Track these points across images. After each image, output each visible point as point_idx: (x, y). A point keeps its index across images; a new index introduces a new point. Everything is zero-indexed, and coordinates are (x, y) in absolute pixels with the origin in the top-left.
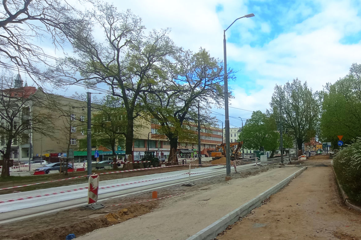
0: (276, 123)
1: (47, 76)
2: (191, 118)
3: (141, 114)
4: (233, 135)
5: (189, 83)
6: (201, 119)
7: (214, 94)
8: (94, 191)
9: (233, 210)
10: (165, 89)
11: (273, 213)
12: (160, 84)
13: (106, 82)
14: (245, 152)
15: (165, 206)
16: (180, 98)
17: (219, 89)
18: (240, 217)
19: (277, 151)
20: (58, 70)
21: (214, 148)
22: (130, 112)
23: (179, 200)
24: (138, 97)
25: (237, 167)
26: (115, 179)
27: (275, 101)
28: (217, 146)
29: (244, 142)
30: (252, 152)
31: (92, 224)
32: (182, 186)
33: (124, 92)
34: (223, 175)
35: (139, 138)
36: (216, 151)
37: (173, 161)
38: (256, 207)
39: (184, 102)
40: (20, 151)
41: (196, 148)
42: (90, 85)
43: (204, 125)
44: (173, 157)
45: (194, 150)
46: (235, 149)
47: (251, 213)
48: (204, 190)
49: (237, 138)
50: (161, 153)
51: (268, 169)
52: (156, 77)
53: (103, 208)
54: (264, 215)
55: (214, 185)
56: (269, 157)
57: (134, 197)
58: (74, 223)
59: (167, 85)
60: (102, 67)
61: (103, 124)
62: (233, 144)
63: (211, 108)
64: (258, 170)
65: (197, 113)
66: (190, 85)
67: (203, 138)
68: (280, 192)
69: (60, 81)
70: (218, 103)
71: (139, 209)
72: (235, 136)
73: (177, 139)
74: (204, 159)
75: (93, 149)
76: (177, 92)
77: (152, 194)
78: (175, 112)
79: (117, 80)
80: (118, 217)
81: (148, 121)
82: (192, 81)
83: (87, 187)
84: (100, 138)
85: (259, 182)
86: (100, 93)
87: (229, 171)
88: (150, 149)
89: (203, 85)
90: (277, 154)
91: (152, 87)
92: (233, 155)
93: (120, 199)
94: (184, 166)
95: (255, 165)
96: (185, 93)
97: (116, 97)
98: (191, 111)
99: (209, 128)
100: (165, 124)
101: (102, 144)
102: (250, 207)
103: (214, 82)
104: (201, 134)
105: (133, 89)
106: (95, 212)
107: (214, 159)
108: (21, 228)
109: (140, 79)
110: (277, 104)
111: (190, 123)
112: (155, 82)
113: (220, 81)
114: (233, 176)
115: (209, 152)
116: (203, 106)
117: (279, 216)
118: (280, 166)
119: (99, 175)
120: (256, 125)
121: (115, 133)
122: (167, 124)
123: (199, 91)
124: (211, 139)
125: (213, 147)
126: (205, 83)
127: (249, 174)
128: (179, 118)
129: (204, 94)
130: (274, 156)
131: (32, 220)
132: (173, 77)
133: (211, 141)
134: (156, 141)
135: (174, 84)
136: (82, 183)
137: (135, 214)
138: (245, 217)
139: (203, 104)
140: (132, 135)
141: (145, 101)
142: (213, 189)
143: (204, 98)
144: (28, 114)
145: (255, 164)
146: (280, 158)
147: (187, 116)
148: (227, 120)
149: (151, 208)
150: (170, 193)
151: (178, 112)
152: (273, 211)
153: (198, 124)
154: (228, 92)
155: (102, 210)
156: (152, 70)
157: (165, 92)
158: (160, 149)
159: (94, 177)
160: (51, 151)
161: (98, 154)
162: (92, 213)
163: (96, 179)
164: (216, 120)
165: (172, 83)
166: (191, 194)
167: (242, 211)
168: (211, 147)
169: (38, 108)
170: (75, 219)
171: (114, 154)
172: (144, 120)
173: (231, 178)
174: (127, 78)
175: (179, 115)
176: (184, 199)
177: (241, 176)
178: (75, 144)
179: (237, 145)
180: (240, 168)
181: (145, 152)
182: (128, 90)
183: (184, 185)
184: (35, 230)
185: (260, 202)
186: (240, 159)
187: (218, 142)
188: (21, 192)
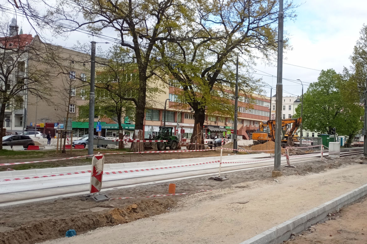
0: (359, 91)
1: (47, 20)
2: (225, 79)
3: (157, 72)
4: (287, 107)
5: (225, 26)
6: (240, 81)
7: (261, 43)
8: (97, 176)
9: (281, 223)
10: (190, 35)
11: (345, 235)
12: (185, 28)
13: (114, 26)
14: (305, 134)
15: (186, 207)
16: (210, 50)
17: (268, 33)
18: (292, 235)
19: (358, 136)
20: (58, 11)
21: (257, 126)
22: (143, 69)
23: (205, 199)
24: (154, 47)
25: (291, 158)
26: (121, 163)
27: (359, 54)
28: (261, 124)
29: (304, 120)
30: (316, 135)
31: (94, 219)
32: (209, 179)
33: (135, 41)
34: (268, 168)
35: (154, 107)
36: (259, 131)
37: (197, 142)
38: (318, 222)
39: (216, 54)
40: (13, 118)
41: (230, 125)
42: (95, 31)
43: (244, 91)
44: (198, 137)
45: (227, 128)
46: (289, 130)
47: (309, 230)
48: (239, 187)
49: (293, 112)
50: (181, 130)
51: (340, 165)
52: (178, 18)
53: (108, 200)
54: (331, 236)
55: (254, 182)
56: (343, 145)
57: (144, 190)
58: (74, 216)
59: (194, 29)
60: (110, 5)
61: (108, 86)
62: (286, 122)
63: (255, 64)
64: (323, 165)
65: (235, 72)
66: (226, 28)
67: (242, 110)
68: (358, 204)
69: (60, 27)
70: (267, 57)
71: (151, 206)
72: (290, 109)
73: (204, 111)
74: (241, 142)
75: (96, 120)
76: (207, 41)
77: (168, 187)
78: (203, 71)
79: (127, 23)
80: (125, 215)
81: (166, 83)
82: (230, 22)
83: (90, 170)
84: (104, 105)
85: (324, 183)
86: (107, 43)
87: (278, 162)
88: (167, 124)
89: (246, 29)
90: (357, 141)
91: (172, 32)
92: (285, 139)
93: (128, 191)
95: (320, 157)
96: (219, 42)
97: (125, 48)
98: (225, 70)
99: (251, 96)
100: (189, 87)
101: (106, 113)
102: (309, 221)
103: (262, 24)
104: (239, 104)
105: (147, 37)
106: (97, 204)
107: (255, 143)
108: (16, 215)
109: (157, 22)
110: (362, 58)
111: (224, 88)
112: (177, 26)
113: (271, 21)
114: (284, 171)
115: (249, 132)
116: (244, 62)
117: (356, 241)
118: (361, 161)
119: (105, 156)
120: (324, 93)
121: (122, 98)
122: (191, 88)
123: (239, 38)
124: (254, 112)
125: (255, 125)
126: (249, 26)
127: (308, 169)
128: (208, 80)
129: (246, 44)
130: (352, 144)
131: (28, 206)
132: (202, 17)
133: (252, 116)
134: (175, 113)
135: (204, 28)
136: (81, 165)
137: (146, 212)
138: (300, 235)
139: (244, 58)
140: (144, 102)
141: (163, 54)
142: (253, 188)
143: (246, 50)
144: (22, 70)
145: (320, 155)
146: (363, 148)
147: (220, 76)
148: (280, 84)
149: (167, 207)
150: (192, 188)
151: (207, 70)
152: (346, 232)
153: (235, 89)
154: (284, 39)
155: (107, 203)
156: (174, 7)
157: (190, 40)
158: (181, 124)
159: (98, 158)
160: (47, 120)
161: (100, 127)
162: (95, 205)
163: (101, 160)
164: (263, 83)
165: (200, 27)
166: (222, 192)
167: (296, 225)
168: (252, 124)
169: (34, 63)
170: (75, 211)
171: (120, 128)
172: (160, 82)
173: (281, 173)
174: (141, 20)
175: (209, 76)
176: (212, 198)
177: (296, 172)
178: (74, 111)
179: (292, 124)
180: (295, 159)
181: (160, 128)
182: (141, 37)
183: (211, 178)
184: (32, 219)
185: (325, 215)
186: (295, 145)
187: (262, 117)
188: (15, 171)
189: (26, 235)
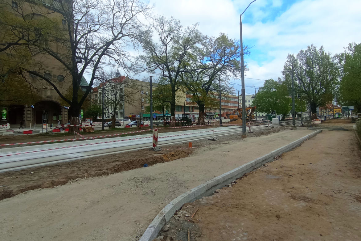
0: (288, 89)
1: (131, 69)
2: (214, 88)
3: (180, 88)
4: (247, 101)
5: (212, 62)
6: (222, 89)
7: (232, 69)
8: (155, 139)
9: (248, 162)
10: (195, 68)
11: (285, 169)
12: (193, 65)
13: (160, 68)
14: (258, 115)
15: (198, 154)
16: (206, 74)
17: (235, 63)
18: (254, 168)
19: (289, 114)
20: (136, 64)
21: (232, 112)
22: (173, 87)
23: (207, 150)
24: (178, 76)
25: (251, 128)
27: (287, 70)
28: (234, 110)
29: (257, 107)
30: (264, 115)
31: (155, 159)
32: (209, 140)
33: (169, 74)
34: (239, 134)
35: (179, 105)
36: (233, 114)
37: (201, 121)
38: (269, 162)
39: (209, 76)
40: (119, 114)
41: (217, 112)
42: (152, 71)
43: (224, 94)
44: (201, 118)
45: (216, 113)
46: (249, 113)
47: (264, 166)
48: (224, 144)
49: (251, 103)
50: (193, 116)
51: (279, 130)
52: (189, 61)
53: (160, 150)
54: (276, 169)
55: (232, 141)
56: (280, 119)
57: (177, 145)
58: (147, 158)
59: (197, 65)
60: (158, 58)
61: (158, 96)
62: (247, 109)
63: (229, 80)
64: (270, 131)
65: (219, 85)
66: (213, 63)
67: (223, 104)
68: (291, 151)
69: (137, 71)
70: (235, 75)
71: (181, 153)
72: (249, 102)
73: (204, 105)
74: (224, 120)
75: (153, 113)
76: (204, 70)
77: (188, 144)
78: (202, 85)
79: (166, 65)
80: (169, 157)
81: (185, 93)
82: (215, 60)
83: (152, 136)
84: (156, 105)
85: (271, 140)
86: (157, 76)
87: (244, 130)
88: (186, 113)
89: (223, 62)
90: (288, 117)
91: (187, 68)
92: (247, 118)
93: (169, 146)
94: (210, 126)
95: (267, 127)
96: (210, 70)
97: (165, 77)
98: (214, 84)
99: (228, 96)
100: (196, 94)
101: (157, 109)
102: (263, 161)
103: (231, 59)
104: (221, 101)
105: (175, 71)
106: (156, 152)
107: (231, 121)
108: (123, 157)
109: (179, 63)
110: (289, 72)
111: (213, 93)
112: (189, 64)
113: (236, 57)
114: (248, 135)
115: (228, 115)
116: (223, 79)
117: (291, 172)
118: (292, 128)
119: (158, 129)
120: (268, 92)
121: (164, 101)
122: (197, 94)
123: (220, 67)
124: (229, 105)
126: (225, 60)
127: (261, 133)
128: (205, 89)
129: (224, 70)
130: (285, 119)
131: (127, 153)
132: (201, 59)
133: (229, 106)
134: (189, 107)
135: (202, 64)
137: (178, 156)
138: (259, 169)
139: (223, 77)
140: (175, 103)
141: (182, 78)
142: (232, 144)
143: (224, 73)
144: (122, 92)
145: (267, 125)
146: (292, 121)
147: (211, 87)
148: (244, 89)
149: (188, 154)
150: (200, 144)
151: (204, 85)
152: (285, 167)
153: (219, 93)
154: (244, 65)
155: (160, 152)
156: (187, 55)
157: (195, 70)
158: (192, 113)
159: (156, 130)
160: (132, 114)
161: (155, 116)
162: (155, 153)
163: (157, 131)
164: (234, 89)
165: (200, 64)
166: (215, 146)
167: (256, 163)
168: (229, 111)
169: (127, 88)
170: (147, 155)
171: (164, 116)
172: (182, 92)
173: (247, 136)
174: (172, 64)
175: (205, 87)
176: (210, 149)
177: (255, 135)
178: (143, 109)
179: (251, 110)
180: (253, 128)
181: (183, 115)
182: (172, 72)
184: (129, 159)
185: (272, 158)
186: (253, 121)
187: (234, 107)
188: (121, 137)
189: (127, 166)
